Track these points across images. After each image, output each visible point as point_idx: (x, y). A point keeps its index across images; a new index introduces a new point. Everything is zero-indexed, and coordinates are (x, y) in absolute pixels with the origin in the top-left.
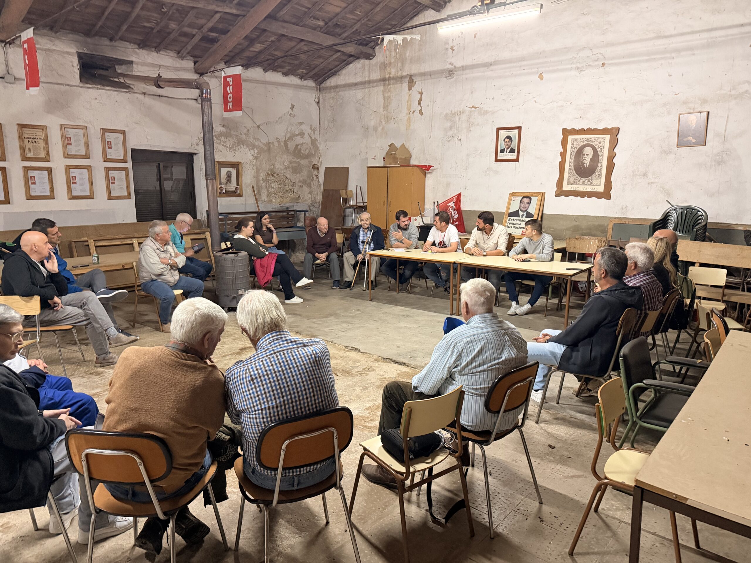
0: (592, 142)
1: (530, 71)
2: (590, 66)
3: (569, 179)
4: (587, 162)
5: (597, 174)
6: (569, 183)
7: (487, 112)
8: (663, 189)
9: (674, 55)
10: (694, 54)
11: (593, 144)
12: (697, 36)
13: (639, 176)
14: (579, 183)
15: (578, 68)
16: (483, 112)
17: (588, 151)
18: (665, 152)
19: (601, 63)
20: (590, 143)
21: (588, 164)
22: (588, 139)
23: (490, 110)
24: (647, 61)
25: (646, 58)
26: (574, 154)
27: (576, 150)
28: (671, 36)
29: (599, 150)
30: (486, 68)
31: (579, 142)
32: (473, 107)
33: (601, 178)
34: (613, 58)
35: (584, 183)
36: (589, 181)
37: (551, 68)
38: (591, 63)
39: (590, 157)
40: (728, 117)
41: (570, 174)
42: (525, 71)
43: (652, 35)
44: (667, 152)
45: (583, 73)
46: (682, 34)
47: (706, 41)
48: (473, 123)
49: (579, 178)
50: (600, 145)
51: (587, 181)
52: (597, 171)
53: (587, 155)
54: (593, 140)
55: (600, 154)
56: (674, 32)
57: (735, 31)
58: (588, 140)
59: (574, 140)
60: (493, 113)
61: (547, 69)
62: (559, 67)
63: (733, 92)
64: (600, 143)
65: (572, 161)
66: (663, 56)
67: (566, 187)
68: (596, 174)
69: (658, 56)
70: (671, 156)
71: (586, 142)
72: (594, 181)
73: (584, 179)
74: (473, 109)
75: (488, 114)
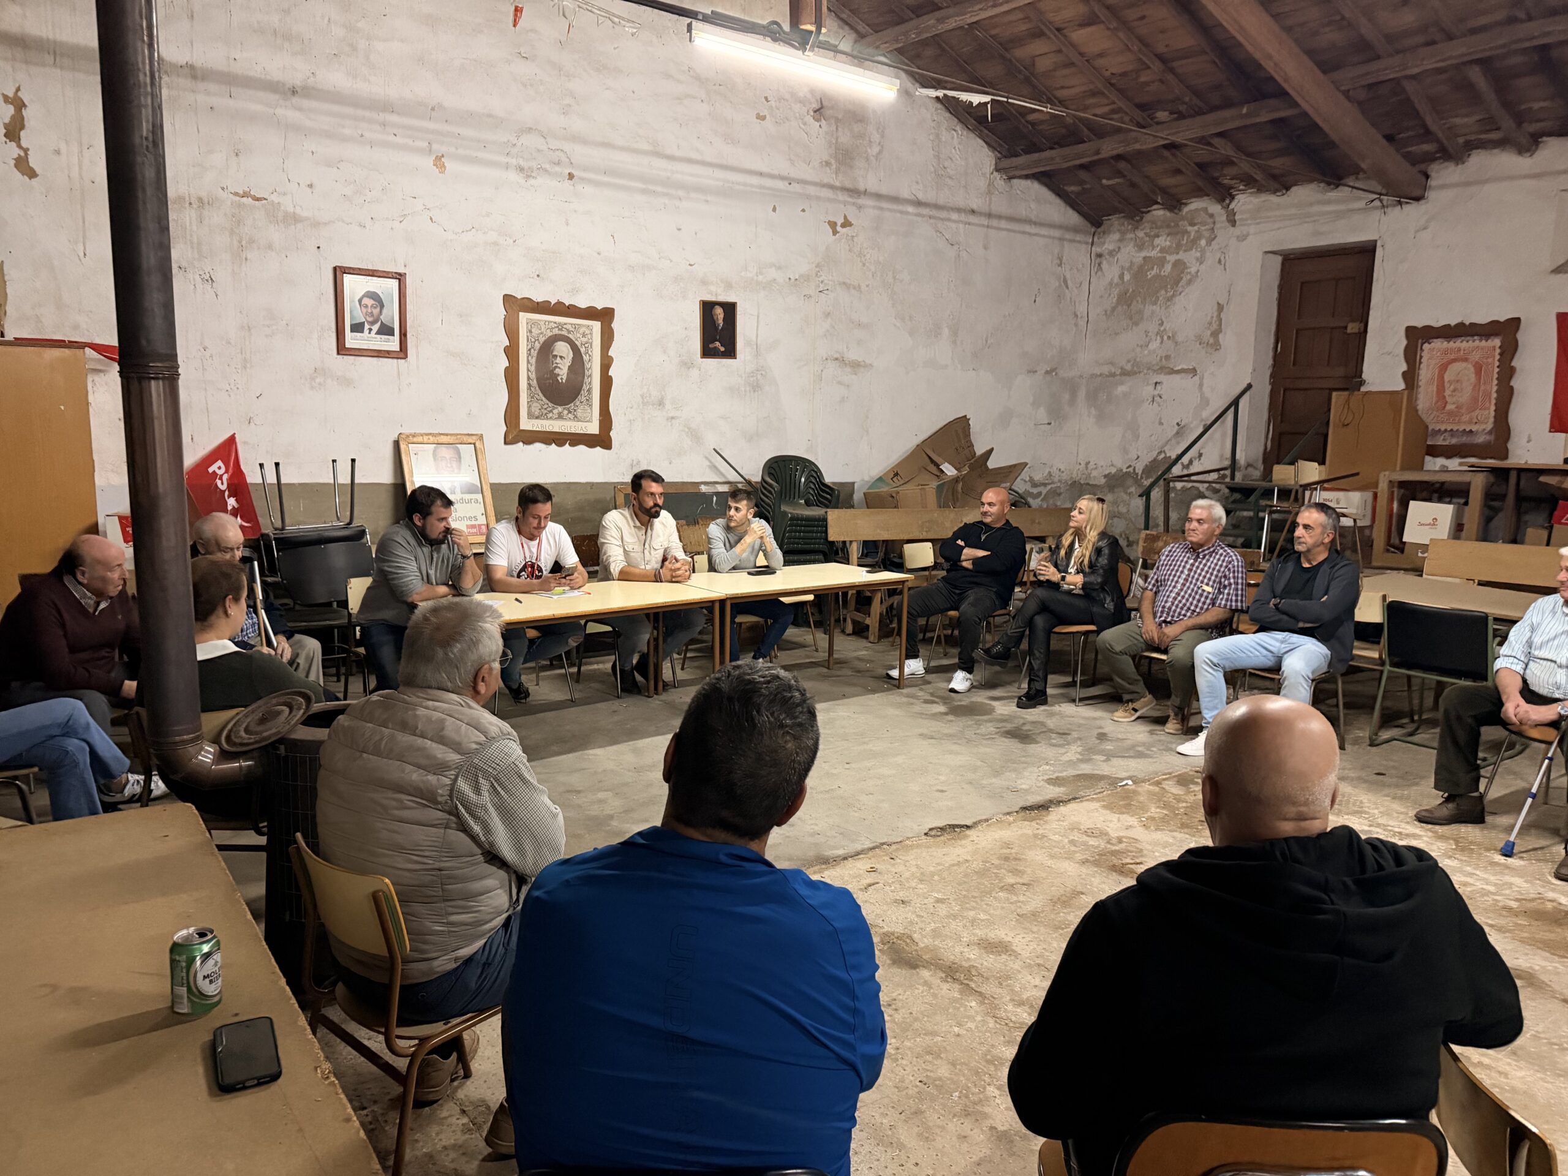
0: (569, 332)
1: (410, 142)
2: (546, 170)
3: (529, 407)
4: (563, 372)
5: (584, 399)
6: (531, 416)
7: (294, 219)
8: (689, 428)
9: (681, 193)
10: (707, 201)
11: (570, 336)
12: (709, 171)
13: (653, 404)
14: (550, 415)
15: (521, 169)
16: (280, 215)
17: (562, 348)
18: (686, 364)
19: (567, 171)
20: (564, 333)
21: (565, 377)
22: (560, 324)
23: (305, 214)
24: (644, 191)
25: (641, 186)
26: (534, 353)
27: (537, 346)
28: (671, 158)
29: (583, 350)
30: (277, 96)
31: (543, 330)
32: (245, 195)
33: (591, 406)
34: (585, 169)
35: (560, 417)
36: (570, 412)
37: (461, 151)
38: (547, 166)
39: (567, 362)
40: (758, 317)
41: (531, 397)
42: (398, 140)
43: (646, 147)
44: (687, 365)
45: (532, 181)
46: (690, 161)
47: (721, 184)
48: (251, 241)
49: (550, 404)
50: (584, 340)
51: (566, 412)
52: (584, 392)
53: (561, 357)
54: (569, 327)
55: (586, 358)
56: (678, 153)
57: (755, 180)
58: (560, 326)
59: (531, 324)
60: (316, 224)
61: (452, 150)
62: (480, 155)
63: (760, 278)
64: (584, 335)
65: (533, 368)
66: (665, 190)
67: (526, 424)
68: (582, 397)
69: (659, 189)
70: (694, 373)
71: (556, 331)
72: (579, 413)
73: (560, 409)
74: (247, 201)
75: (299, 226)
